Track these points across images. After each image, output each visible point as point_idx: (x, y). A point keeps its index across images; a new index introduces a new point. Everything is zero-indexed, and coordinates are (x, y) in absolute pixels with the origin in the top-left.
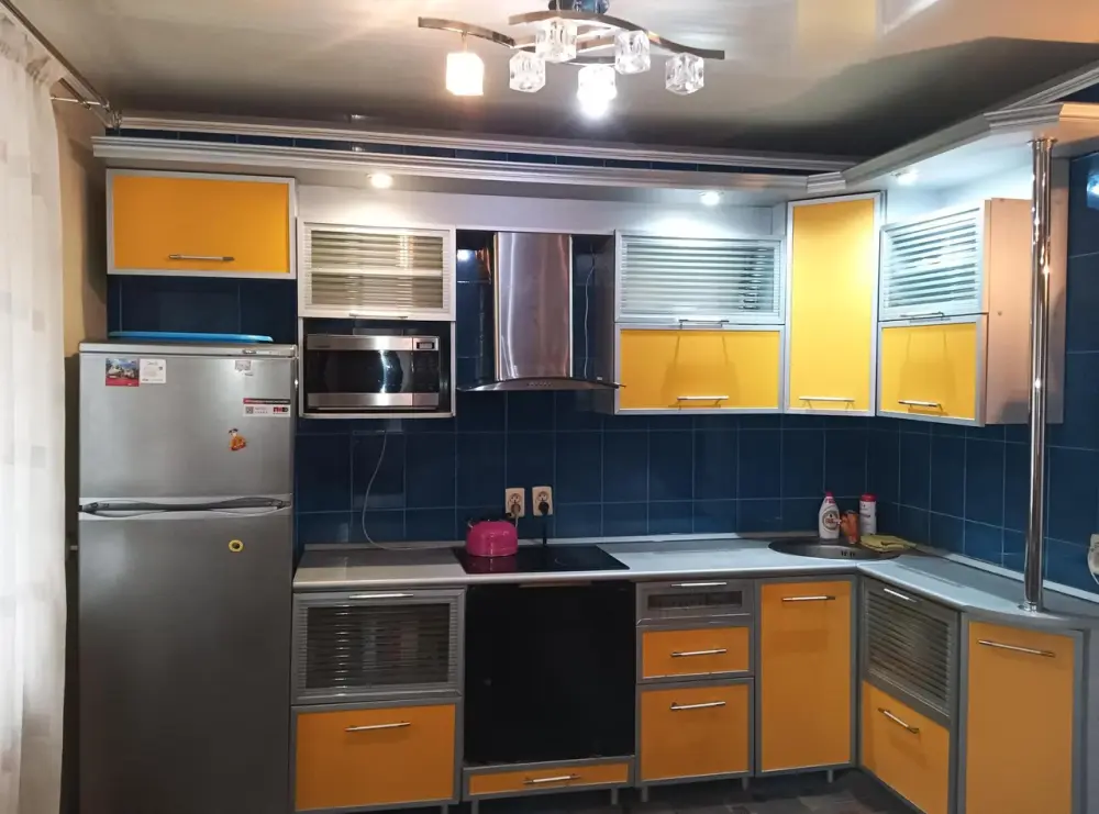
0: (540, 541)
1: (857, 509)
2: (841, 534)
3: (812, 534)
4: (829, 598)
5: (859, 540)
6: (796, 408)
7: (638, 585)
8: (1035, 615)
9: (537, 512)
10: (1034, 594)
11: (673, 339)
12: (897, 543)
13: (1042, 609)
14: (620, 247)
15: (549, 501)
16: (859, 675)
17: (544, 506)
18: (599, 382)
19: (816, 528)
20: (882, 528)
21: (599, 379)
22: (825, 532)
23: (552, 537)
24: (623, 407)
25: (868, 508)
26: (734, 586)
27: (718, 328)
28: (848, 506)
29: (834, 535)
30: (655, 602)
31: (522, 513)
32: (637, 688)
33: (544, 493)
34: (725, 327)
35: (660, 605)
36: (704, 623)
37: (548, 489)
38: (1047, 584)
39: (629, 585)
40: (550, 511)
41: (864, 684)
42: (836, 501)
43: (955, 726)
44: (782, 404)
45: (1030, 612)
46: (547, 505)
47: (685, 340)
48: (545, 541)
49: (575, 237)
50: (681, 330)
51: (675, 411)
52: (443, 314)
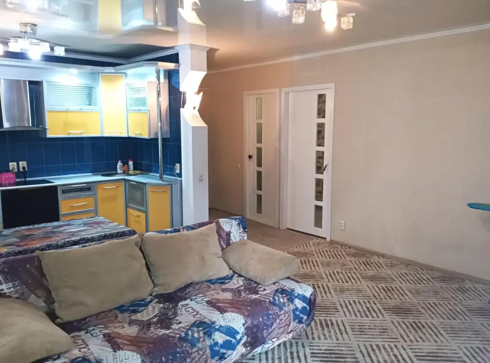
0: (23, 179)
1: (128, 163)
2: (124, 171)
3: (115, 172)
4: (117, 187)
5: (128, 172)
6: (106, 135)
7: (58, 187)
8: (162, 182)
9: (21, 170)
10: (161, 178)
11: (65, 114)
12: (138, 172)
13: (163, 181)
14: (45, 85)
15: (26, 166)
16: (127, 206)
17: (24, 168)
18: (41, 128)
19: (117, 170)
20: (135, 169)
21: (41, 126)
22: (119, 171)
23: (28, 178)
24: (50, 135)
25: (131, 163)
26: (89, 186)
27: (81, 111)
28: (125, 163)
29: (122, 172)
30: (64, 192)
31: (16, 170)
32: (60, 217)
33: (23, 164)
34: (82, 110)
35: (66, 193)
36: (79, 197)
37: (25, 163)
38: (164, 176)
39: (55, 187)
40: (26, 169)
41: (128, 209)
42: (122, 162)
43: (146, 212)
44: (102, 134)
45: (161, 182)
46: (25, 168)
47: (69, 114)
48: (25, 179)
49: (29, 81)
50: (67, 111)
51: (67, 136)
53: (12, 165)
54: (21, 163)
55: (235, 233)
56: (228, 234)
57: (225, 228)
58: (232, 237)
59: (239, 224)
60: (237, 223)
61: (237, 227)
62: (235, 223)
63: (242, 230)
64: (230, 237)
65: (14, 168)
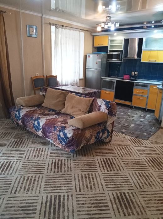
7: (134, 83)
11: (150, 52)
14: (144, 39)
24: (142, 61)
49: (139, 38)
50: (151, 50)
51: (149, 62)
52: (122, 49)
53: (133, 73)
54: (135, 72)
55: (103, 107)
56: (100, 106)
57: (98, 103)
58: (101, 109)
59: (105, 104)
60: (105, 103)
61: (104, 105)
62: (104, 103)
63: (106, 108)
64: (100, 108)
65: (133, 74)
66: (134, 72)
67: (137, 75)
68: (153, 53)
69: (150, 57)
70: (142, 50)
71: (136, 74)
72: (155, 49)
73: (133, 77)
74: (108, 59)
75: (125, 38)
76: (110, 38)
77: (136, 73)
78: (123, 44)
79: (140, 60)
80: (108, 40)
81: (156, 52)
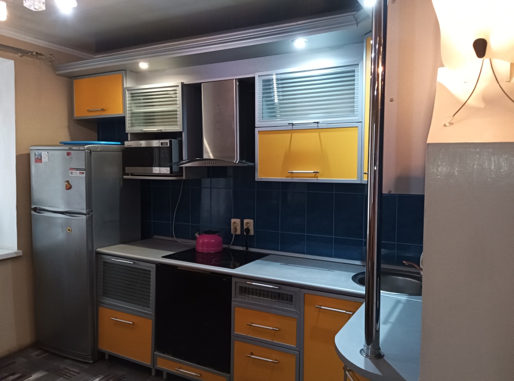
0: (245, 248)
7: (233, 278)
11: (288, 136)
15: (251, 227)
23: (253, 247)
24: (260, 176)
27: (316, 127)
34: (320, 126)
37: (251, 221)
44: (359, 176)
47: (295, 136)
50: (293, 129)
51: (289, 180)
52: (177, 128)
54: (245, 221)
65: (236, 229)
66: (238, 221)
67: (252, 233)
68: (303, 141)
69: (291, 157)
70: (257, 130)
71: (248, 230)
72: (308, 120)
73: (239, 239)
74: (128, 169)
75: (186, 81)
76: (128, 84)
77: (249, 223)
78: (178, 107)
79: (252, 170)
80: (124, 90)
81: (315, 135)
